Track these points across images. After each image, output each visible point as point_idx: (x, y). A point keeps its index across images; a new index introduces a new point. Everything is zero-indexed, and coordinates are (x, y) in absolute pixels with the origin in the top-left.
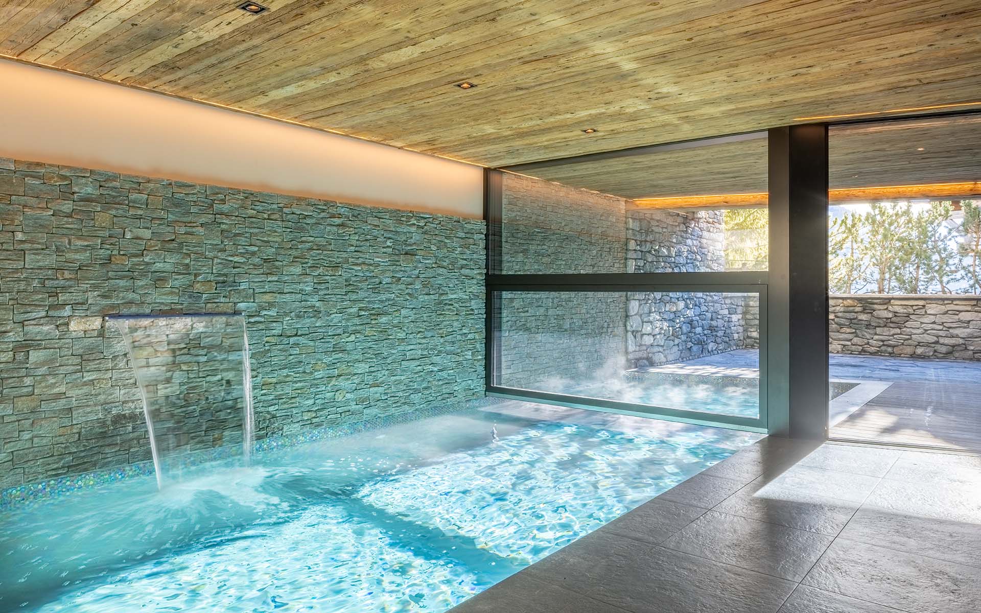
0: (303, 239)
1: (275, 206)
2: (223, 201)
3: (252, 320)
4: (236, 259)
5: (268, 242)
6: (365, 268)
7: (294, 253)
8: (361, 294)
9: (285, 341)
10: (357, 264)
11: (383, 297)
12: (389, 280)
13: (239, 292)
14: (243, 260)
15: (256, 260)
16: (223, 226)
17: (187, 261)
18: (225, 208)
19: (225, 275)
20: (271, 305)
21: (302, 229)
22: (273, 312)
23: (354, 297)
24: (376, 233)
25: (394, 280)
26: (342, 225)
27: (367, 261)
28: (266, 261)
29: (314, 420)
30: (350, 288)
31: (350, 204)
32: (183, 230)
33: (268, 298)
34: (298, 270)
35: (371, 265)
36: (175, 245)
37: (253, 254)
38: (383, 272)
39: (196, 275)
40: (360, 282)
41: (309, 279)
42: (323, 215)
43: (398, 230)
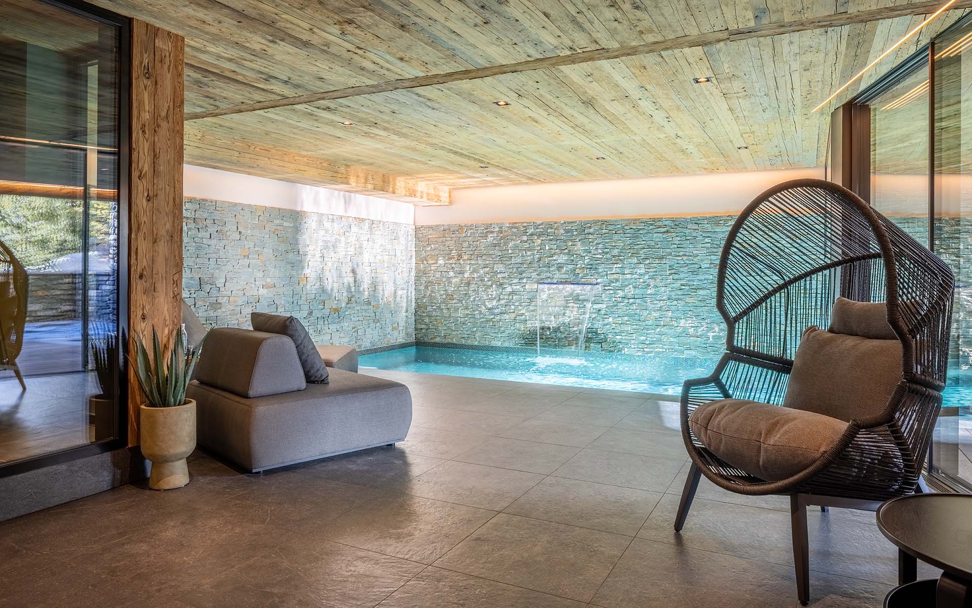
0: (638, 243)
1: (619, 226)
2: (590, 227)
3: (606, 288)
4: (597, 256)
5: (615, 246)
6: (685, 258)
7: (632, 251)
8: (682, 276)
9: (626, 301)
10: (679, 256)
11: (702, 277)
12: (708, 266)
13: (598, 273)
14: (601, 256)
15: (608, 256)
16: (590, 240)
17: (572, 258)
18: (591, 230)
19: (592, 265)
20: (617, 280)
21: (637, 237)
22: (617, 284)
23: (676, 277)
24: (695, 234)
25: (712, 266)
26: (667, 232)
27: (687, 254)
28: (614, 256)
29: (645, 350)
30: (673, 271)
31: (673, 218)
32: (570, 243)
33: (615, 276)
34: (635, 260)
35: (691, 256)
36: (566, 251)
37: (607, 253)
38: (702, 260)
39: (577, 265)
40: (681, 267)
41: (642, 266)
42: (651, 227)
43: (716, 230)
